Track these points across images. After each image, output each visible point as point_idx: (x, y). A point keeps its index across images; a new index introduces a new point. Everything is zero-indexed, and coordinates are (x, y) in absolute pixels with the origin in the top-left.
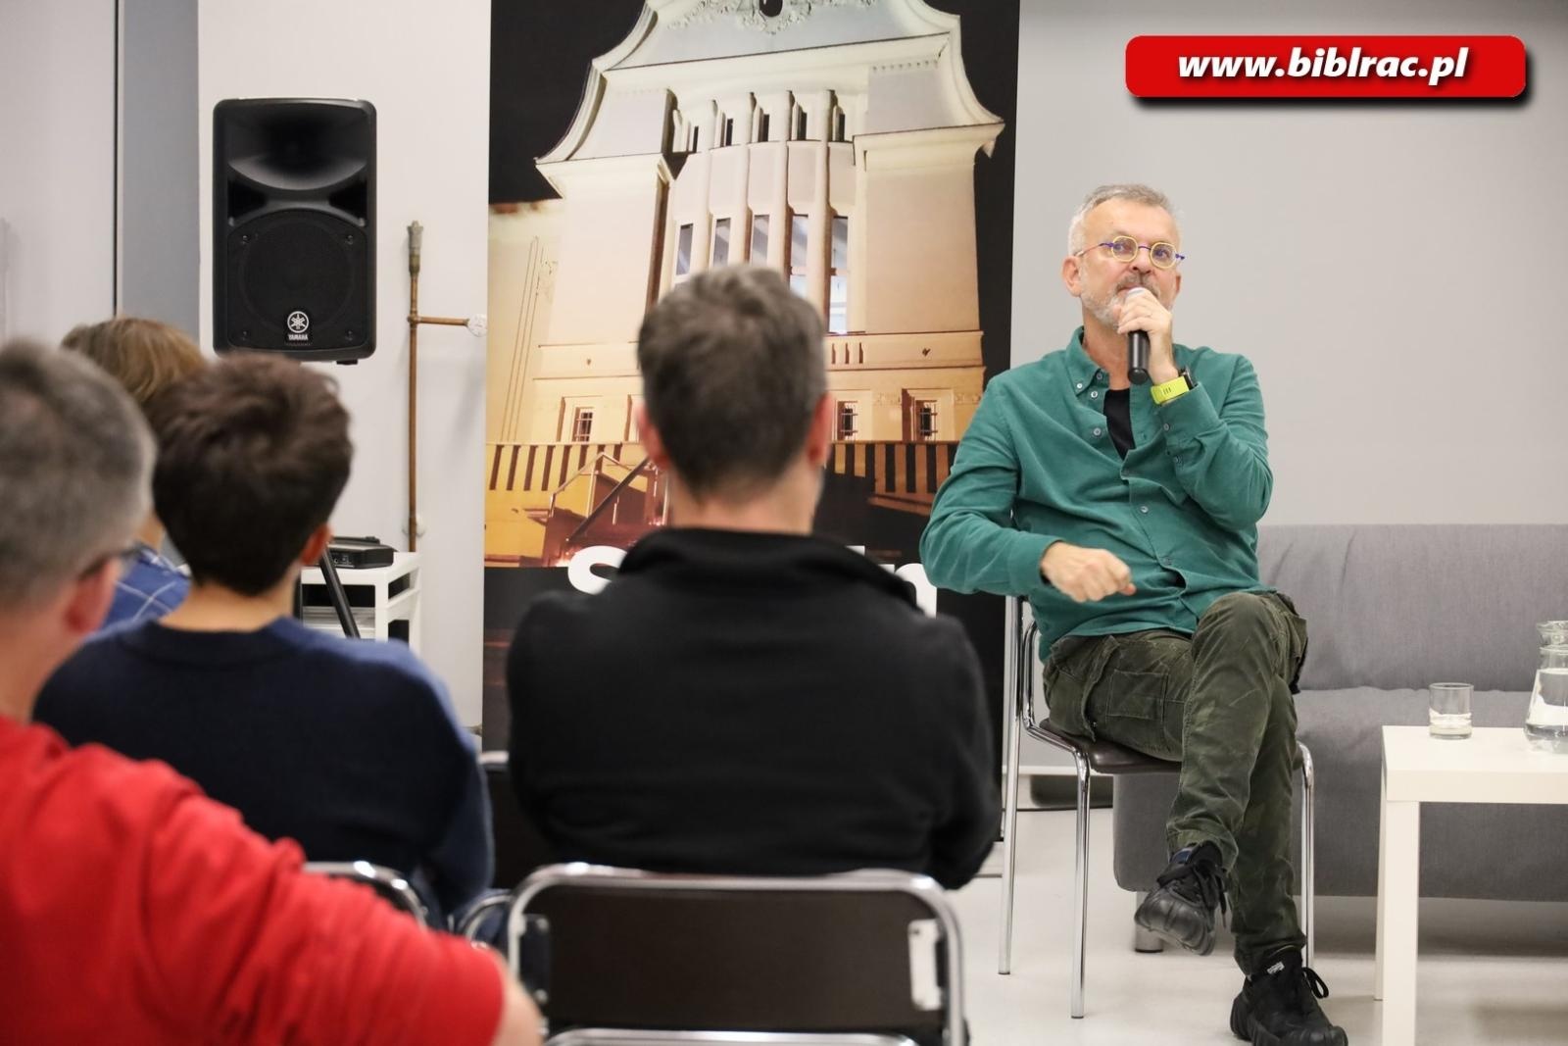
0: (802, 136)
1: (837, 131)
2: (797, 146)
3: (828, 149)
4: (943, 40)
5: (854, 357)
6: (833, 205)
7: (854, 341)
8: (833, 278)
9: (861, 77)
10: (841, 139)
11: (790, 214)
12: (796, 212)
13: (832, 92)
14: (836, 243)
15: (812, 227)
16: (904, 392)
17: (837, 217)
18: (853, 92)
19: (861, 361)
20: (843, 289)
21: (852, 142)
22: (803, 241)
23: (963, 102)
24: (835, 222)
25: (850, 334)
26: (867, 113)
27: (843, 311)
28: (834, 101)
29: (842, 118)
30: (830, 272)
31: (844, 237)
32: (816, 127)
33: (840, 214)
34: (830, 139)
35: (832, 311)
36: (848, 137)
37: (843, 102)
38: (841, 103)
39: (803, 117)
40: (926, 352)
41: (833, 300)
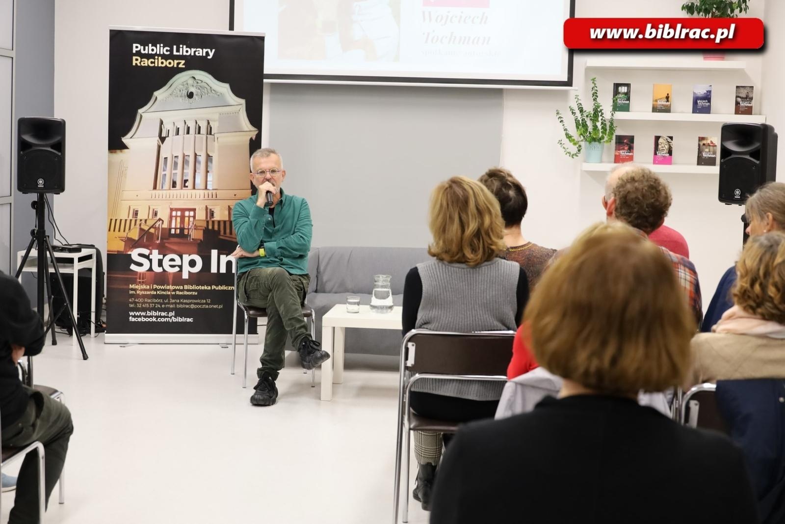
0: (199, 133)
1: (210, 131)
2: (197, 136)
3: (207, 137)
4: (240, 106)
5: (214, 196)
6: (209, 153)
7: (214, 192)
8: (208, 174)
9: (216, 117)
10: (211, 134)
11: (196, 155)
12: (198, 154)
13: (208, 121)
14: (209, 164)
15: (202, 159)
16: (229, 206)
17: (210, 156)
18: (214, 121)
19: (216, 197)
20: (211, 177)
21: (214, 135)
22: (200, 163)
23: (246, 124)
24: (209, 158)
25: (213, 189)
26: (218, 127)
27: (211, 183)
28: (209, 123)
29: (211, 128)
30: (207, 172)
31: (211, 161)
32: (203, 130)
33: (210, 155)
34: (207, 134)
35: (208, 183)
36: (212, 133)
37: (211, 124)
38: (210, 124)
39: (200, 128)
40: (235, 195)
41: (208, 180)
